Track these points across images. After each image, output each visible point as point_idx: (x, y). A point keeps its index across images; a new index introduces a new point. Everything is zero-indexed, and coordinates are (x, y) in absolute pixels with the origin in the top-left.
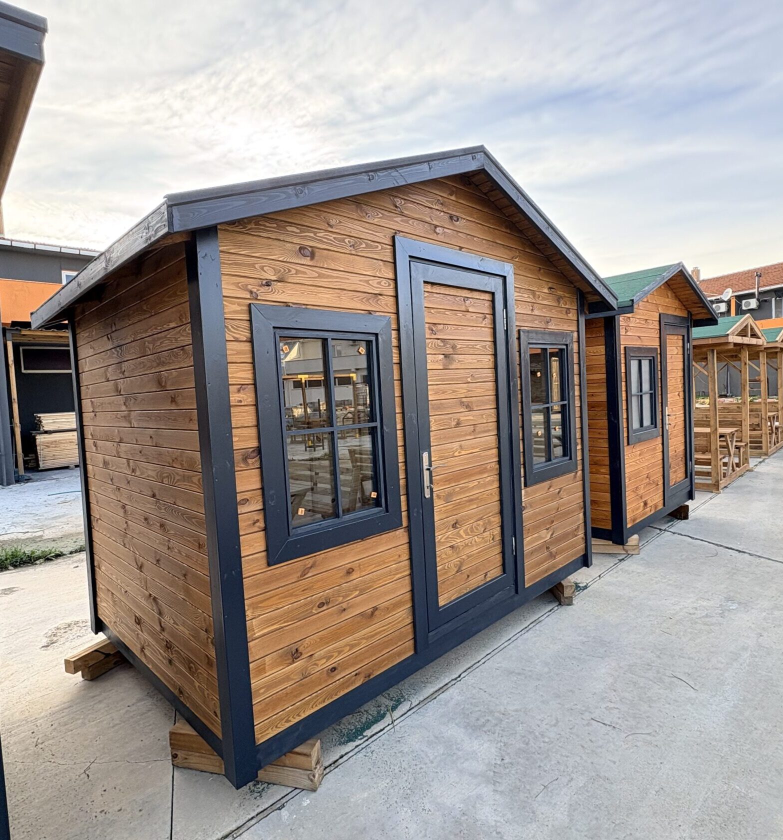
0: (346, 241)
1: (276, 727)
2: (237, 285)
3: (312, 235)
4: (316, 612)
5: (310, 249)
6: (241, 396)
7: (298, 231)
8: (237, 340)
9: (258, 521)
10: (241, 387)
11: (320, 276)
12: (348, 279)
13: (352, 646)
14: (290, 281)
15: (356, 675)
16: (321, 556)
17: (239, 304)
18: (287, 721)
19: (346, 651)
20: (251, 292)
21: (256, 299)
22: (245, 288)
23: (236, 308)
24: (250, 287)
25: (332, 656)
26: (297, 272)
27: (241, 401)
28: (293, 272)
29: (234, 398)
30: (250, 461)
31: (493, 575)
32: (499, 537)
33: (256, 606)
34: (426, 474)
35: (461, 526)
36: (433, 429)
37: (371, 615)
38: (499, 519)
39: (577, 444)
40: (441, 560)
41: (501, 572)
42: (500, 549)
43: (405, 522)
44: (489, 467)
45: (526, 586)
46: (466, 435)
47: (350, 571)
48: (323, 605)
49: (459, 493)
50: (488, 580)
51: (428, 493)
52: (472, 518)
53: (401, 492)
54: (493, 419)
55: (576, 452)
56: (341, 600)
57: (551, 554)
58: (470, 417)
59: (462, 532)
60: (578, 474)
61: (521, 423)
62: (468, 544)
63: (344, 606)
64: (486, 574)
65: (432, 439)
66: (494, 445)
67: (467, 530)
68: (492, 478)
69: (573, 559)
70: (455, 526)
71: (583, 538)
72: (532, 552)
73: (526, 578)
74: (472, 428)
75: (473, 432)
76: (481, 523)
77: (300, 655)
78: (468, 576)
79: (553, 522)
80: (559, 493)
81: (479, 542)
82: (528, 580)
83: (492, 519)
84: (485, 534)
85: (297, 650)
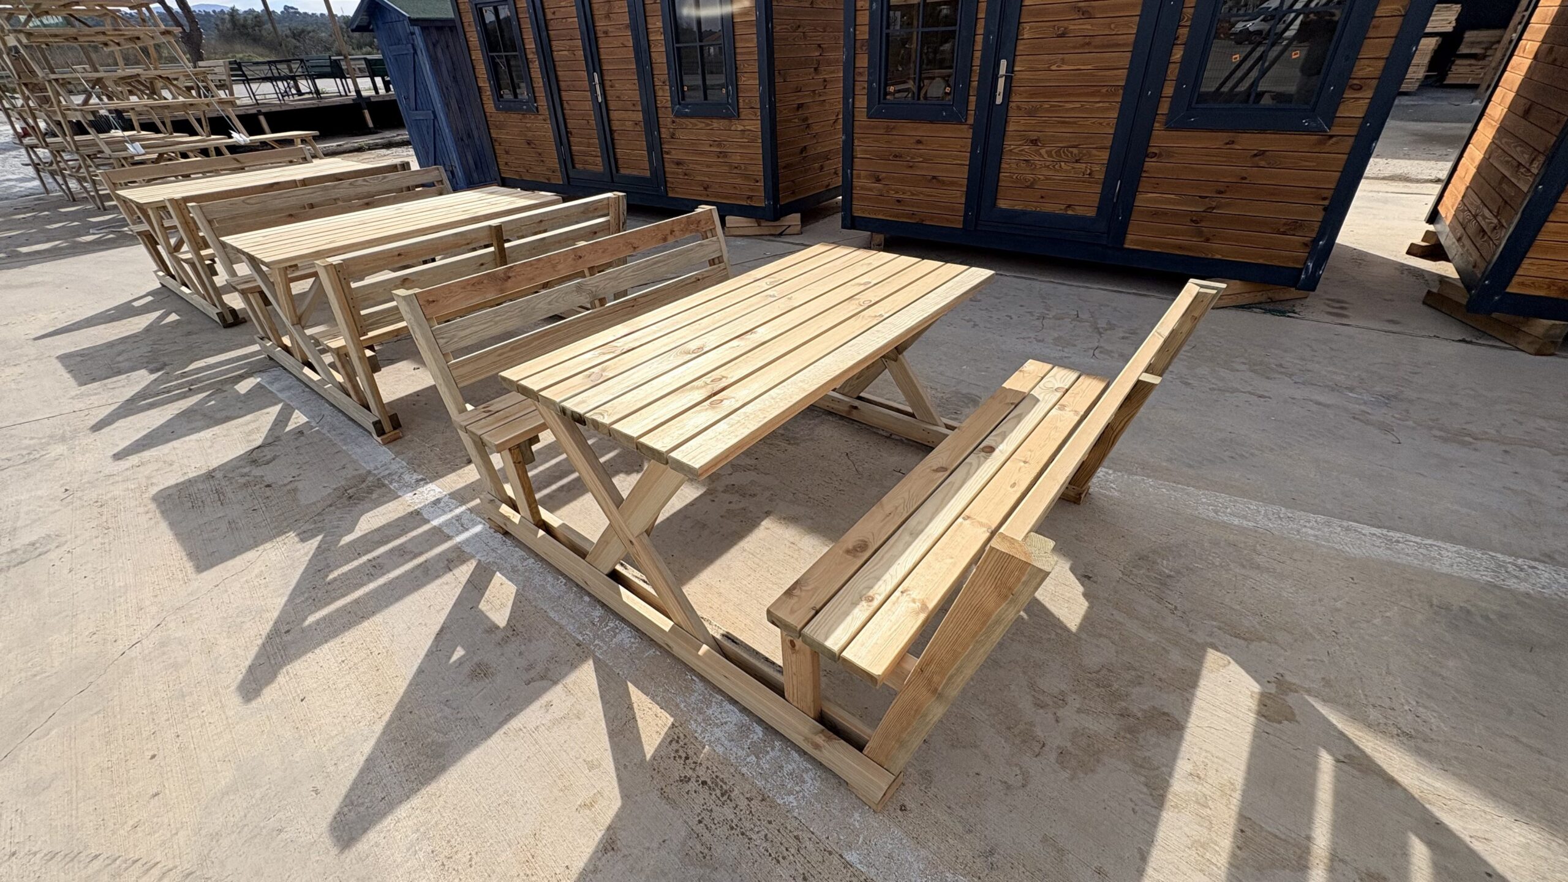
4: (892, 159)
15: (913, 214)
16: (900, 124)
19: (908, 195)
31: (1080, 211)
32: (1101, 177)
33: (859, 139)
34: (1001, 82)
35: (1043, 146)
36: (1026, 36)
37: (930, 181)
38: (1105, 155)
39: (1352, 87)
40: (1010, 168)
41: (1091, 213)
42: (1098, 189)
43: (971, 121)
44: (1104, 90)
45: (1126, 246)
46: (1074, 47)
47: (919, 142)
48: (897, 156)
49: (1047, 110)
50: (1070, 212)
51: (999, 100)
52: (1061, 142)
53: (971, 94)
54: (1129, 31)
55: (1337, 99)
56: (909, 158)
57: (1200, 233)
58: (1087, 27)
59: (1043, 151)
60: (1334, 139)
61: (1182, 39)
62: (1048, 166)
63: (911, 164)
64: (1069, 206)
65: (1021, 47)
66: (1120, 64)
67: (1051, 151)
68: (1107, 105)
69: (1261, 261)
70: (1034, 142)
71: (1306, 245)
72: (1156, 214)
73: (1129, 237)
74: (1087, 40)
75: (1088, 44)
76: (1075, 151)
77: (880, 180)
78: (1042, 197)
79: (1220, 192)
80: (1255, 155)
81: (1066, 171)
82: (1133, 240)
83: (1094, 152)
84: (1077, 165)
85: (878, 177)
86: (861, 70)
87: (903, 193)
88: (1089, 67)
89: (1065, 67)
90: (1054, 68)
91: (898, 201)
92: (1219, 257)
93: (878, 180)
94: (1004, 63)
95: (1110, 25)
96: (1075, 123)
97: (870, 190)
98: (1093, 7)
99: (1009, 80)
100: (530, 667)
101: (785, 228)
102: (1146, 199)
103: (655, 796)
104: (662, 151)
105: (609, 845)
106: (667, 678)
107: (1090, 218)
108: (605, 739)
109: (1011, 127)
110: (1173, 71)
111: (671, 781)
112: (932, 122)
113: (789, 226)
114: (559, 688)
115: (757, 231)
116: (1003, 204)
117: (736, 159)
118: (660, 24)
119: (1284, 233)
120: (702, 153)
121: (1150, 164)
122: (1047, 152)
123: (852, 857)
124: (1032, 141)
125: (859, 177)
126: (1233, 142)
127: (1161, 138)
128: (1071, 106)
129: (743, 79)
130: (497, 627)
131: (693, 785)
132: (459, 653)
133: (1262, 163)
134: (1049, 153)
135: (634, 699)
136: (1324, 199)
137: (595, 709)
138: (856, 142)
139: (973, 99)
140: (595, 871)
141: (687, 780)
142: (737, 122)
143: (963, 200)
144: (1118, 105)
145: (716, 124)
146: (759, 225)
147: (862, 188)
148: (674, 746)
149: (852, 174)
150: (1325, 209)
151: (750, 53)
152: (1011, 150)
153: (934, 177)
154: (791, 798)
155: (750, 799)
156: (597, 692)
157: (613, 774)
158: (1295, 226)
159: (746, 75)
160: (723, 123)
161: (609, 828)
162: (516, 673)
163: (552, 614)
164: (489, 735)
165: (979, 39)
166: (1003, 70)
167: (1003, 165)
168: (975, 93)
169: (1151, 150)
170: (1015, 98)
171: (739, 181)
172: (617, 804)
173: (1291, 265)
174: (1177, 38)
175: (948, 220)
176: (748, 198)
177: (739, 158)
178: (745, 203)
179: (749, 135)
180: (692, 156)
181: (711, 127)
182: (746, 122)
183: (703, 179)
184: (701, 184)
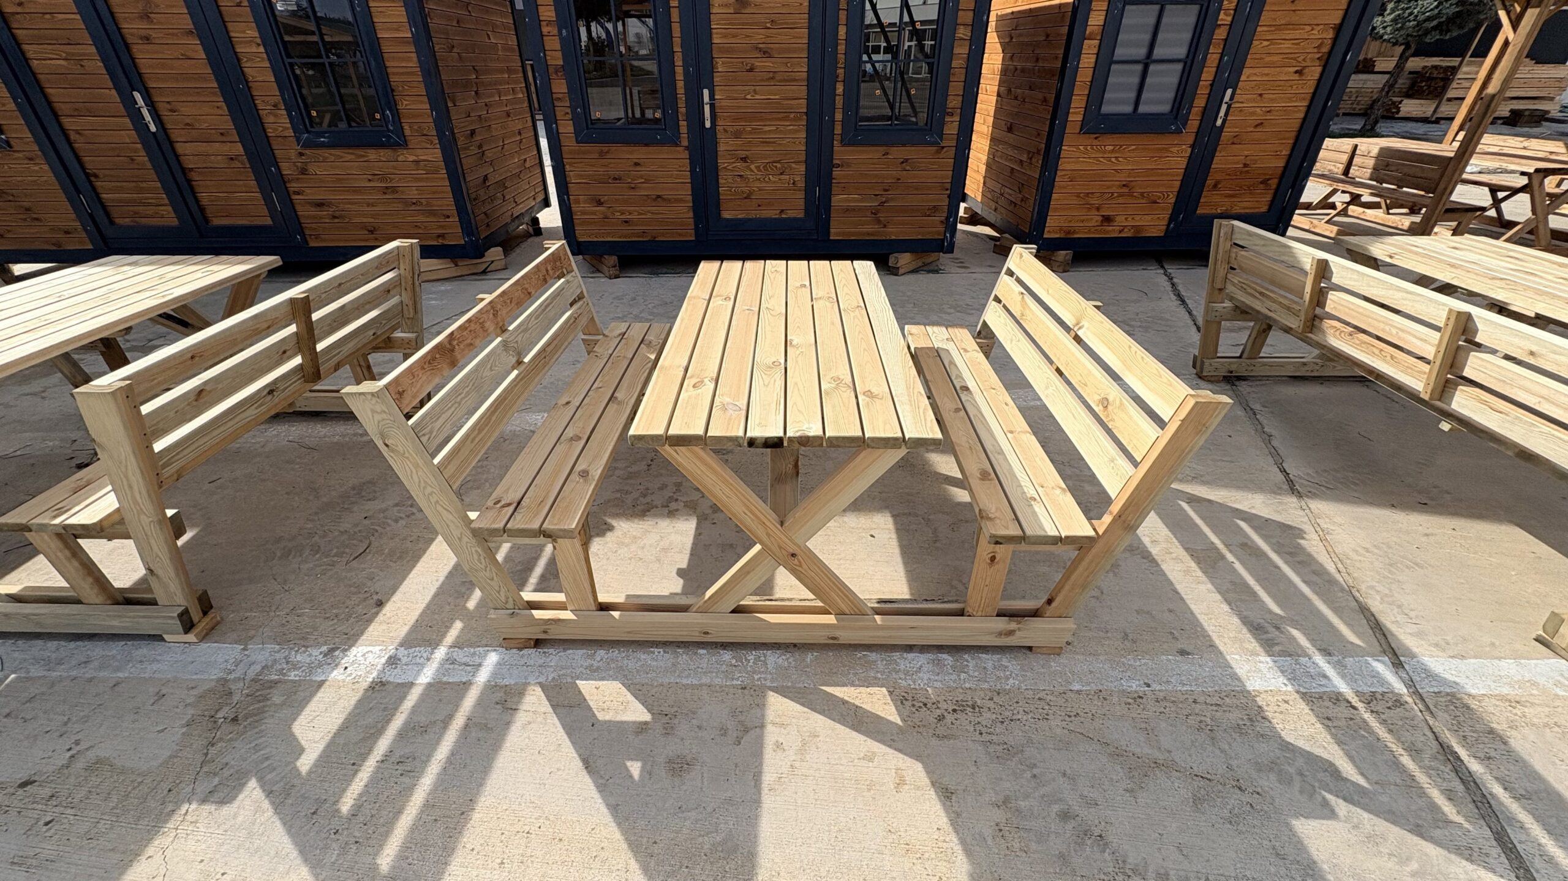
6: (549, 29)
9: (568, 113)
13: (642, 213)
16: (614, 148)
19: (637, 215)
30: (560, 74)
31: (791, 214)
32: (802, 184)
33: (571, 164)
34: (707, 108)
35: (752, 162)
36: (720, 70)
37: (655, 200)
38: (803, 168)
39: (948, 114)
40: (727, 183)
41: (801, 215)
42: (802, 195)
43: (685, 143)
44: (792, 116)
45: (831, 238)
46: (762, 80)
47: (636, 164)
48: (616, 179)
49: (750, 133)
50: (784, 216)
51: (708, 124)
52: (766, 159)
53: (680, 118)
54: (802, 69)
55: (942, 124)
56: (630, 180)
57: (879, 222)
58: (768, 64)
59: (753, 167)
60: (945, 149)
61: (841, 77)
62: (759, 179)
63: (633, 185)
64: (782, 211)
65: (717, 79)
66: (801, 96)
67: (759, 167)
68: (796, 127)
69: (920, 237)
70: (744, 159)
71: (942, 222)
72: (848, 210)
73: (832, 231)
74: (771, 75)
75: (772, 78)
76: (779, 165)
77: (602, 203)
78: (759, 206)
79: (886, 190)
80: (902, 163)
81: (775, 182)
82: (835, 233)
83: (793, 165)
84: (783, 177)
85: (599, 200)
86: (560, 96)
87: (630, 214)
88: (777, 97)
89: (757, 97)
90: (749, 97)
91: (626, 222)
92: (893, 237)
93: (600, 203)
94: (706, 92)
95: (786, 63)
96: (774, 143)
97: (594, 213)
98: (772, 49)
99: (712, 106)
100: (724, 732)
101: (488, 264)
102: (838, 200)
103: (934, 742)
104: (288, 192)
105: (946, 794)
106: (844, 666)
107: (800, 219)
108: (854, 734)
109: (722, 148)
110: (839, 101)
111: (934, 726)
112: (646, 145)
113: (492, 262)
114: (770, 728)
115: (454, 272)
116: (726, 215)
117: (413, 194)
118: (253, 33)
119: (929, 216)
120: (357, 190)
121: (836, 172)
122: (756, 167)
123: (1076, 687)
124: (742, 159)
125: (578, 202)
126: (887, 154)
127: (841, 153)
128: (767, 128)
129: (405, 102)
130: (646, 723)
131: (950, 718)
132: (635, 768)
133: (908, 168)
134: (758, 168)
135: (840, 695)
136: (947, 190)
137: (820, 722)
138: (568, 168)
139: (683, 124)
140: (958, 815)
141: (941, 718)
142: (405, 152)
143: (691, 215)
144: (805, 128)
145: (372, 154)
146: (456, 265)
147: (584, 213)
148: (908, 704)
149: (569, 199)
150: (949, 197)
151: (412, 74)
152: (725, 168)
153: (659, 197)
154: (1011, 681)
155: (991, 699)
156: (806, 710)
157: (891, 751)
158: (935, 209)
159: (407, 98)
160: (384, 153)
161: (933, 784)
162: (716, 744)
163: (685, 681)
164: (757, 802)
165: (679, 70)
166: (706, 99)
167: (721, 181)
168: (685, 118)
169: (835, 162)
170: (720, 122)
171: (422, 218)
172: (919, 766)
173: (937, 237)
174: (837, 77)
175: (680, 235)
176: (439, 236)
177: (416, 192)
178: (435, 243)
179: (425, 165)
180: (340, 195)
181: (366, 159)
182: (419, 152)
183: (365, 220)
184: (363, 226)
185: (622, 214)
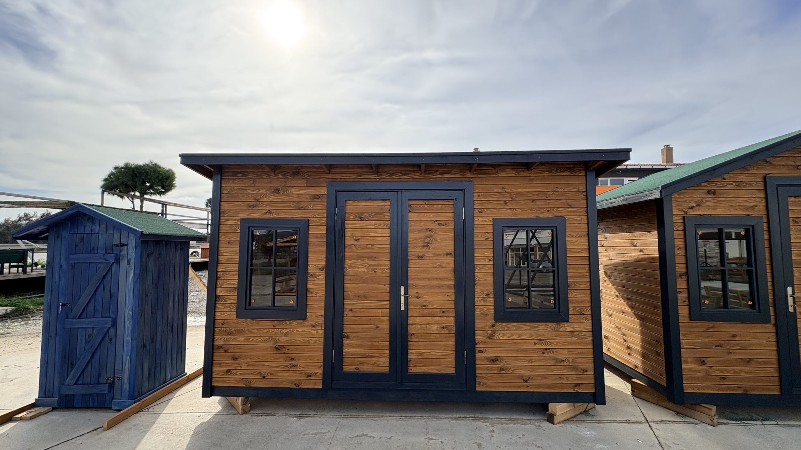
0: (734, 184)
1: (693, 389)
2: (678, 209)
3: (714, 185)
4: (714, 348)
5: (713, 191)
7: (707, 184)
8: (678, 230)
9: (686, 301)
10: (679, 248)
11: (719, 201)
12: (735, 201)
13: (736, 372)
14: (703, 205)
15: (738, 387)
16: (717, 324)
17: (679, 217)
18: (698, 389)
19: (731, 373)
20: (684, 212)
21: (687, 214)
22: (682, 210)
23: (678, 218)
24: (684, 210)
25: (723, 372)
26: (706, 201)
27: (679, 253)
28: (704, 201)
29: (677, 252)
30: (683, 277)
33: (684, 335)
34: (790, 299)
37: (748, 362)
43: (773, 322)
47: (734, 336)
48: (718, 346)
51: (790, 310)
53: (769, 305)
56: (728, 347)
63: (731, 351)
65: (795, 281)
77: (705, 364)
85: (704, 361)
86: (681, 290)
87: (728, 372)
91: (724, 378)
93: (703, 363)
94: (789, 289)
97: (698, 371)
104: (475, 350)
112: (743, 323)
117: (564, 354)
118: (489, 254)
120: (525, 350)
125: (686, 362)
129: (574, 294)
138: (681, 337)
139: (771, 309)
142: (566, 325)
143: (777, 374)
145: (542, 326)
147: (690, 370)
149: (681, 360)
151: (583, 277)
153: (751, 360)
159: (576, 291)
160: (550, 326)
166: (790, 292)
168: (772, 305)
170: (798, 308)
176: (576, 386)
177: (567, 352)
178: (572, 391)
179: (578, 335)
180: (511, 354)
181: (537, 329)
182: (576, 325)
183: (523, 372)
184: (521, 376)
185: (721, 372)
